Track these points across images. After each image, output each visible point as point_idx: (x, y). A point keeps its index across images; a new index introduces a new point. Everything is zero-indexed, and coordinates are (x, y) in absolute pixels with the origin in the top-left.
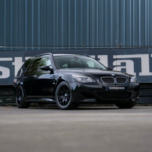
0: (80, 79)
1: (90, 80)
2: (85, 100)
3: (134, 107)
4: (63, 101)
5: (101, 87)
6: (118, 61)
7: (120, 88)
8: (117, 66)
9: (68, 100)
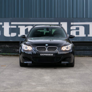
8: (73, 30)
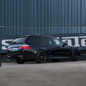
6: (64, 40)
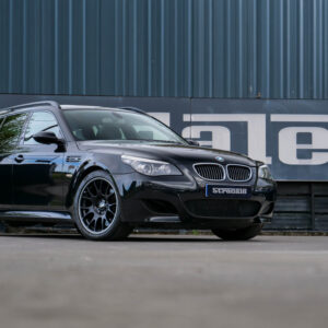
0: (143, 167)
1: (165, 169)
2: (152, 219)
3: (257, 238)
4: (96, 218)
5: (194, 187)
7: (237, 191)
9: (110, 216)
